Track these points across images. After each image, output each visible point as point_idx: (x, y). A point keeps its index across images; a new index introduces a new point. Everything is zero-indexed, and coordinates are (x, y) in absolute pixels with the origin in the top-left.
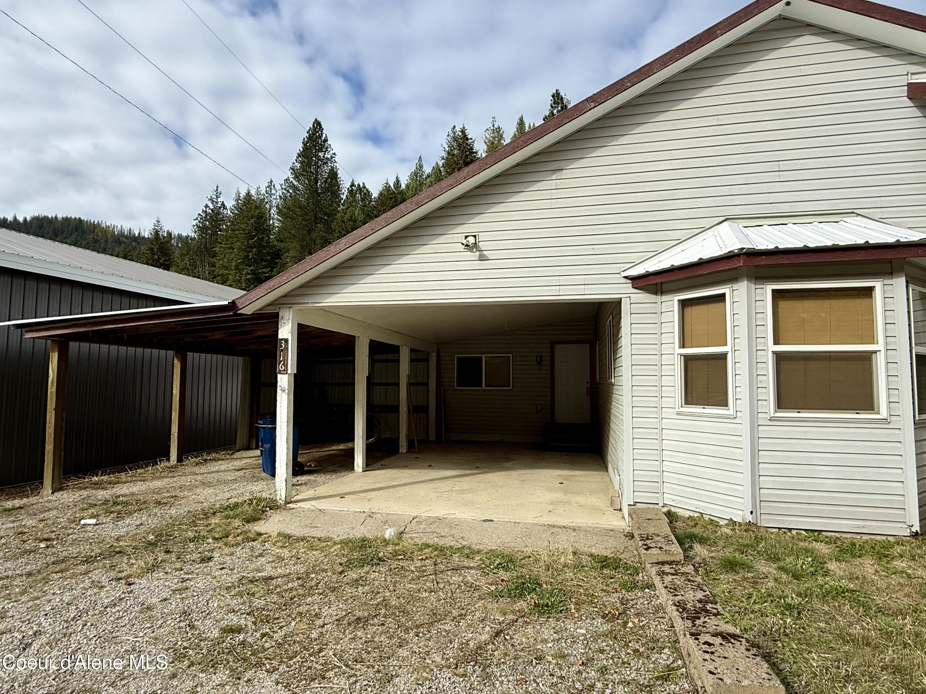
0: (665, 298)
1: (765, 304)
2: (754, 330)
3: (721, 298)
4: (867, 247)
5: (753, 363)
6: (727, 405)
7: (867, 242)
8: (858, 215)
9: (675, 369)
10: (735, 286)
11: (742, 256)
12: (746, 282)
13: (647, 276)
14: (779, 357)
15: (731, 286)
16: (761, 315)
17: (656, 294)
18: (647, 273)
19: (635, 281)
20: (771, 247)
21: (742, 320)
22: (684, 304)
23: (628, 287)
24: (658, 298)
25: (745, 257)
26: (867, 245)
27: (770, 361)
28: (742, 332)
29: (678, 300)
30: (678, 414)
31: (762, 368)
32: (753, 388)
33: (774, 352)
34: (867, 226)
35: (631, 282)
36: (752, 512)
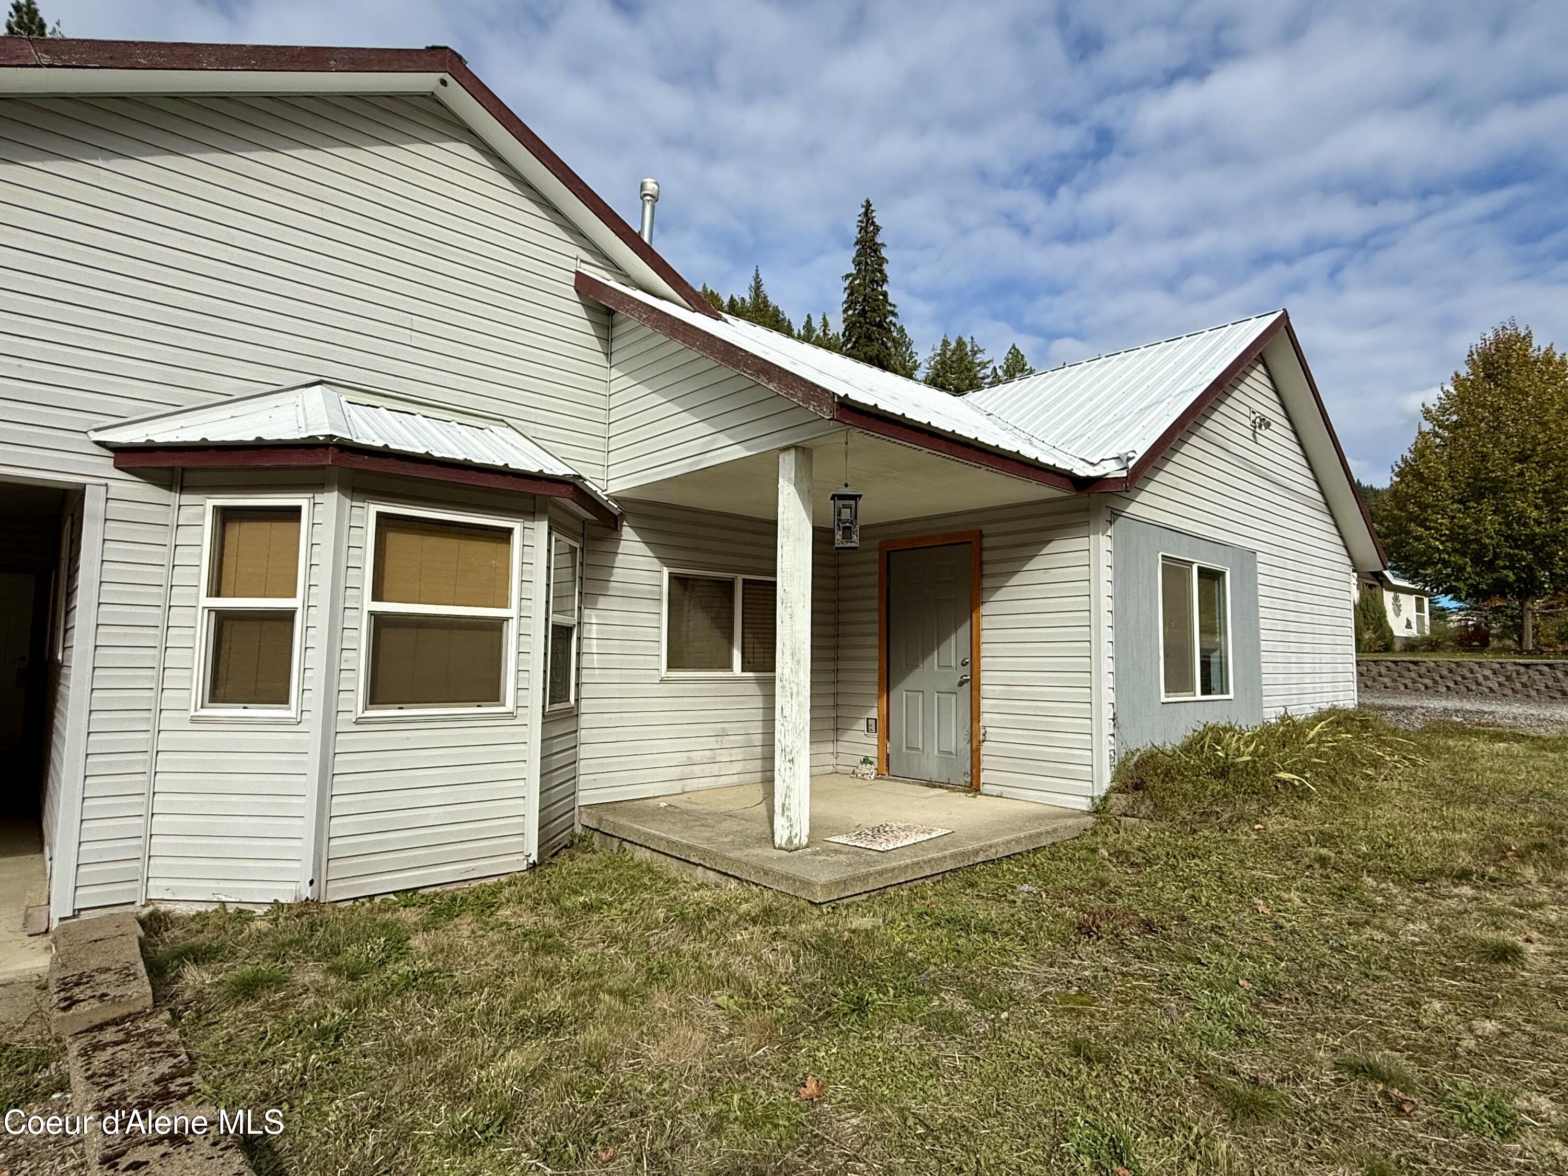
0: (187, 499)
1: (364, 533)
2: (343, 574)
3: (294, 513)
4: (504, 472)
5: (336, 629)
6: (286, 701)
7: (506, 465)
8: (509, 425)
9: (195, 635)
10: (319, 498)
11: (331, 448)
12: (336, 494)
13: (150, 449)
14: (380, 622)
15: (311, 495)
16: (357, 551)
17: (169, 487)
18: (148, 445)
19: (123, 456)
20: (379, 443)
21: (325, 556)
22: (225, 516)
23: (105, 465)
24: (173, 498)
25: (336, 451)
26: (505, 469)
27: (364, 626)
28: (323, 576)
29: (214, 507)
30: (194, 720)
31: (351, 639)
32: (333, 671)
33: (371, 613)
34: (515, 444)
35: (112, 455)
36: (311, 882)
